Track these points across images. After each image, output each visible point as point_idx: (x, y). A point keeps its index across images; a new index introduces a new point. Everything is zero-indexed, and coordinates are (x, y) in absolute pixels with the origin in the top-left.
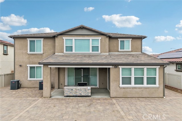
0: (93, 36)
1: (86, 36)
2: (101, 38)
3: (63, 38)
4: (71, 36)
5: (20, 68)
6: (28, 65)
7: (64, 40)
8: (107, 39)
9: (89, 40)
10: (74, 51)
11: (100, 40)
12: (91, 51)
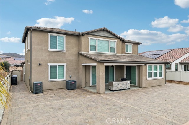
0: (112, 38)
1: (106, 38)
2: (117, 41)
3: (89, 37)
4: (94, 36)
5: (39, 68)
6: (48, 64)
7: (90, 39)
8: (121, 42)
9: (109, 41)
10: (97, 51)
11: (116, 43)
12: (110, 52)
